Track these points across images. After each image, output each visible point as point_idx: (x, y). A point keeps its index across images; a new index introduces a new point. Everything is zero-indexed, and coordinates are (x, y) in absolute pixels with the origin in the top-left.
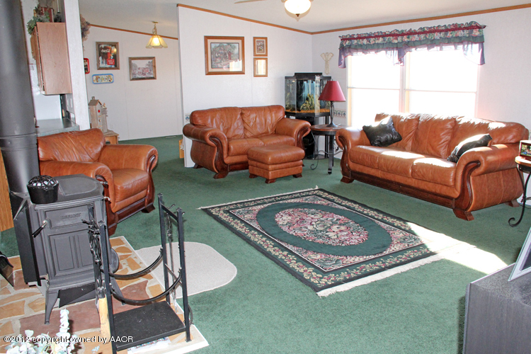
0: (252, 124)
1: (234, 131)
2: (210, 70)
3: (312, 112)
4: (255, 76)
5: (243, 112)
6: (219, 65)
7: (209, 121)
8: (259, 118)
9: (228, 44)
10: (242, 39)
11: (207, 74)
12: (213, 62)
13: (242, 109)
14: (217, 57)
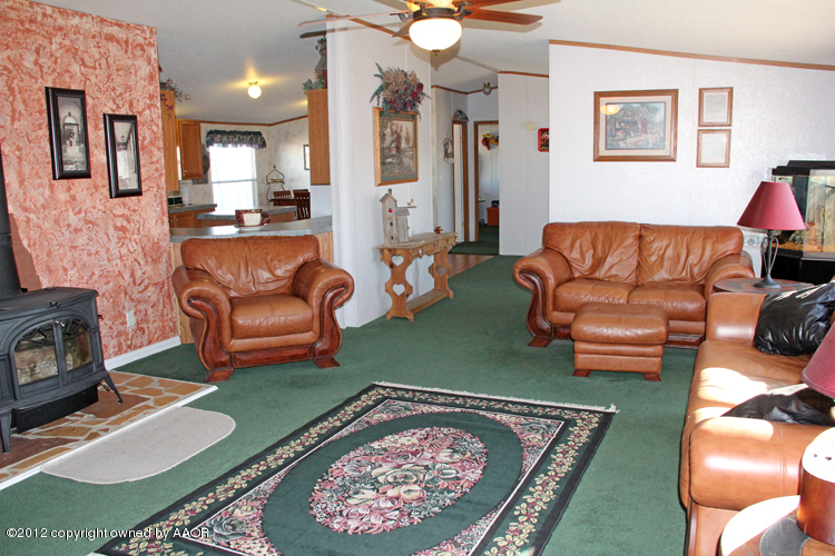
0: (654, 258)
1: (611, 268)
2: (603, 152)
3: (797, 247)
4: (699, 165)
5: (644, 233)
6: (622, 144)
7: (568, 242)
8: (676, 247)
9: (642, 104)
10: (674, 93)
11: (595, 160)
12: (610, 139)
13: (643, 227)
14: (617, 130)
